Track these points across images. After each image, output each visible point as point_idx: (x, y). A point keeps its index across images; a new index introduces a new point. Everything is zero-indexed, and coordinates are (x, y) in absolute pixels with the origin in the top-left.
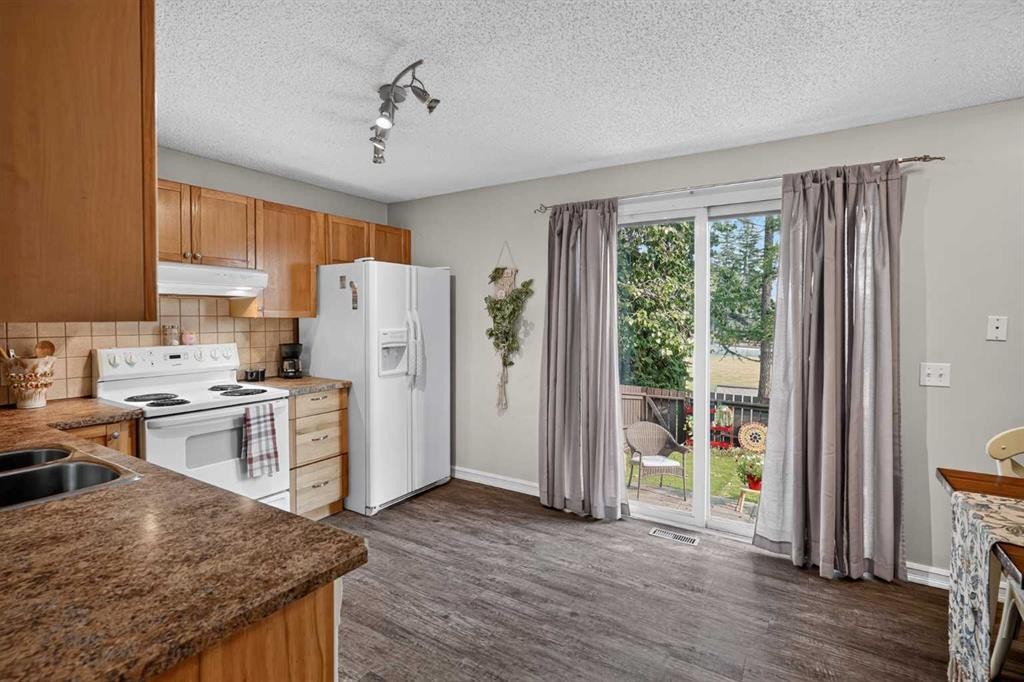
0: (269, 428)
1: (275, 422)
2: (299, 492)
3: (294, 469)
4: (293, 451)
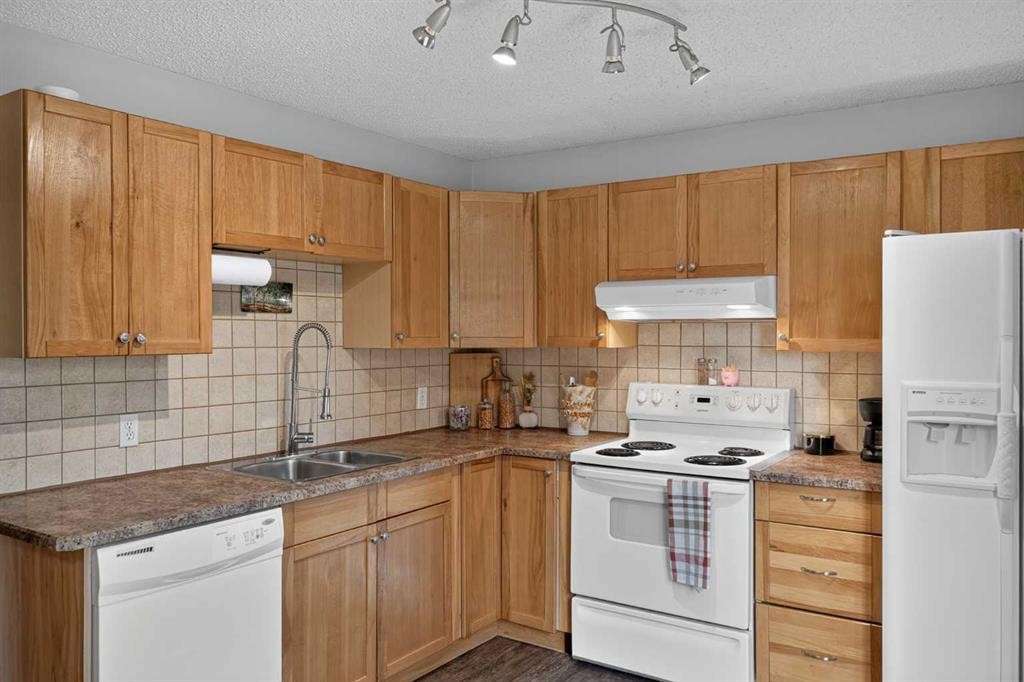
0: (701, 520)
1: (709, 512)
2: (775, 647)
3: (764, 602)
4: (762, 573)
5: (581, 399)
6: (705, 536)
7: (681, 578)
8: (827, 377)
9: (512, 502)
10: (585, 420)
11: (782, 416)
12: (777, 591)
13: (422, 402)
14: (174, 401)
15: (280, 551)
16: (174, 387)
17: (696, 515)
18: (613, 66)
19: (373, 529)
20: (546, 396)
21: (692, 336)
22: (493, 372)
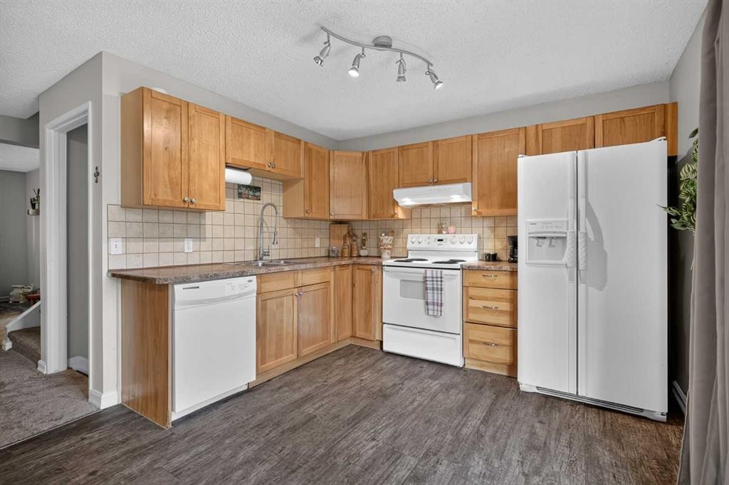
0: (439, 287)
1: (443, 283)
2: (471, 341)
3: (467, 322)
4: (466, 309)
5: (388, 242)
6: (441, 294)
7: (431, 313)
8: (494, 228)
9: (357, 285)
10: (389, 251)
11: (474, 246)
12: (472, 317)
13: (317, 245)
14: (208, 234)
15: (255, 294)
16: (208, 228)
17: (437, 285)
18: (401, 78)
19: (296, 290)
20: (371, 242)
21: (435, 213)
22: (349, 233)
